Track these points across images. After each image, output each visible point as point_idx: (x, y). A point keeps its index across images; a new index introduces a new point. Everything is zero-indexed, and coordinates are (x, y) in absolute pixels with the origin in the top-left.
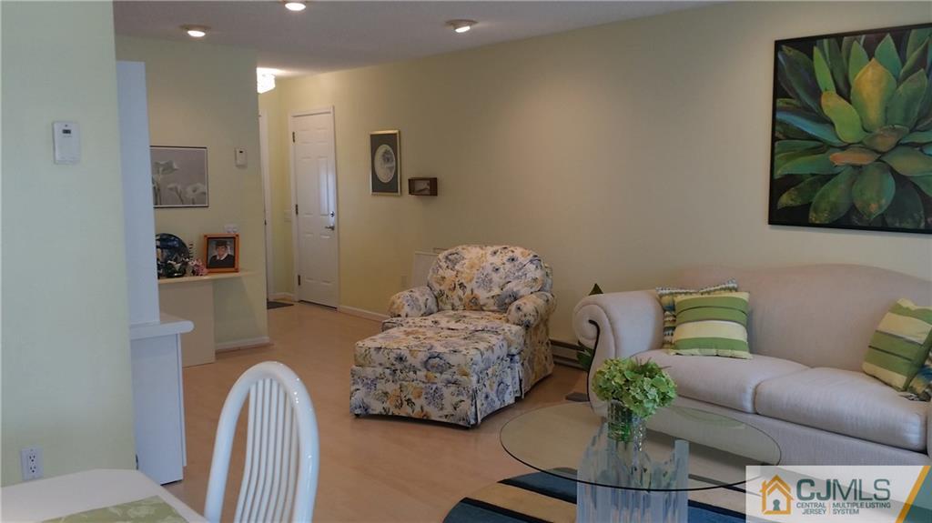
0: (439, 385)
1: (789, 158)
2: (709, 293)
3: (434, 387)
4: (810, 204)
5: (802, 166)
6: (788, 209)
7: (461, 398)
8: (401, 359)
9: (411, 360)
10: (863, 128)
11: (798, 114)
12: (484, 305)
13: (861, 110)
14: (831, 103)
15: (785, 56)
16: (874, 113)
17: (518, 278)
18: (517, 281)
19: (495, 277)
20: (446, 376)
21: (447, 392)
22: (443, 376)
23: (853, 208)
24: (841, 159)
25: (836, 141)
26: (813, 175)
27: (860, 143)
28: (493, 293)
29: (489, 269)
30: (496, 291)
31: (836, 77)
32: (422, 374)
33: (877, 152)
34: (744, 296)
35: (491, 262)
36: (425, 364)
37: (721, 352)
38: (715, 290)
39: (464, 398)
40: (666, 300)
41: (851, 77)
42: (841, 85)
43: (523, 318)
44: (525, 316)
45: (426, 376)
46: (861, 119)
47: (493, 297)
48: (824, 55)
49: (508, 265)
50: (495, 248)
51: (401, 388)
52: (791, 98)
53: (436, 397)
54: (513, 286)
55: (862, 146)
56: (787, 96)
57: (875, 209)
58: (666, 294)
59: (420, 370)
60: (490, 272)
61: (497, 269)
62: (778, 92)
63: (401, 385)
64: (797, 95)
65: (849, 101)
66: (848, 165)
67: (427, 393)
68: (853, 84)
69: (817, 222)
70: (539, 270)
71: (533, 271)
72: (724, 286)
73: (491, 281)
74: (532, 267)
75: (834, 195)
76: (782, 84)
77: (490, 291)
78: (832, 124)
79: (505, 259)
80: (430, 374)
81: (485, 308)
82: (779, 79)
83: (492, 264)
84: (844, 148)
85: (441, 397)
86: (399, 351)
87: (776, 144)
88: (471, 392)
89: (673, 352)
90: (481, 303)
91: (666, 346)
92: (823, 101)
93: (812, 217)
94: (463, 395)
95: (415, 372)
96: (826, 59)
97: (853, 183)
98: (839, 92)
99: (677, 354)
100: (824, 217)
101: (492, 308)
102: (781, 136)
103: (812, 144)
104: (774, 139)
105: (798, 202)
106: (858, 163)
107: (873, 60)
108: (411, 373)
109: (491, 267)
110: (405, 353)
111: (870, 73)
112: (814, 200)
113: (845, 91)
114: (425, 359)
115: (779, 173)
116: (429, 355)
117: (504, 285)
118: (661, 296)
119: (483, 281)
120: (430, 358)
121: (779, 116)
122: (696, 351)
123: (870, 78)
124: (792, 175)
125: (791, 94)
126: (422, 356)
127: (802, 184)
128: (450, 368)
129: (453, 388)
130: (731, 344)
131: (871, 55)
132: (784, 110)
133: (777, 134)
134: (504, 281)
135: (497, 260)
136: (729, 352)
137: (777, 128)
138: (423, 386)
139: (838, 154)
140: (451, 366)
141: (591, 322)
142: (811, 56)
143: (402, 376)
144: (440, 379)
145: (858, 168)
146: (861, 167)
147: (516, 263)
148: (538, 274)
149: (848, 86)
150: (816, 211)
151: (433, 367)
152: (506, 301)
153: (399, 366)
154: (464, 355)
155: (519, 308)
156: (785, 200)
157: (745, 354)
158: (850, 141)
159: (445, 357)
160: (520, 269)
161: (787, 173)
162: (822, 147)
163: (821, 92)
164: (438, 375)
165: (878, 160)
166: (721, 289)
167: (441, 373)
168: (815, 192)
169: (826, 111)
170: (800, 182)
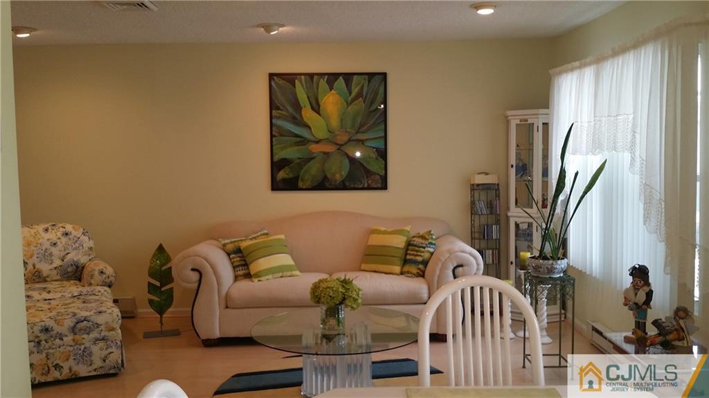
0: (87, 345)
1: (282, 149)
2: (255, 238)
3: (82, 347)
4: (299, 176)
5: (291, 153)
6: (284, 180)
7: (110, 350)
8: (46, 330)
9: (57, 329)
10: (329, 131)
11: (288, 121)
12: (48, 277)
13: (327, 119)
14: (308, 114)
15: (276, 83)
16: (335, 122)
17: (76, 249)
18: (75, 252)
19: (54, 250)
20: (94, 335)
21: (96, 350)
22: (91, 335)
23: (325, 178)
24: (315, 148)
25: (312, 138)
26: (299, 158)
27: (327, 139)
28: (55, 265)
29: (47, 245)
30: (57, 263)
31: (311, 99)
32: (68, 339)
33: (337, 144)
34: (282, 237)
35: (47, 238)
36: (73, 330)
37: (285, 274)
38: (258, 236)
39: (114, 349)
40: (230, 247)
41: (320, 100)
42: (314, 105)
43: (107, 280)
44: (109, 277)
45: (74, 340)
46: (327, 125)
47: (56, 268)
48: (302, 85)
49: (64, 240)
50: (46, 226)
51: (47, 356)
52: (281, 110)
53: (85, 355)
54: (73, 256)
55: (328, 141)
56: (278, 108)
57: (338, 178)
58: (228, 243)
59: (66, 336)
60: (48, 247)
61: (55, 244)
62: (273, 106)
63: (46, 354)
64: (287, 109)
65: (320, 115)
66: (321, 152)
67: (75, 355)
68: (321, 104)
69: (304, 187)
70: (91, 241)
71: (87, 243)
72: (261, 233)
73: (51, 255)
74: (86, 238)
75: (313, 169)
76: (276, 102)
77: (51, 264)
78: (310, 128)
79: (59, 234)
80: (77, 337)
81: (48, 279)
82: (273, 98)
83: (48, 240)
84: (318, 142)
85: (90, 354)
86: (43, 324)
87: (274, 139)
88: (119, 343)
89: (256, 280)
90: (45, 275)
91: (239, 278)
92: (303, 113)
93: (300, 184)
94: (111, 347)
95: (61, 339)
96: (303, 88)
97: (324, 164)
98: (313, 108)
99: (259, 281)
100: (308, 184)
101: (55, 278)
102: (276, 134)
103: (299, 139)
104: (272, 136)
105: (291, 176)
106: (327, 151)
107: (333, 91)
108: (58, 340)
109: (49, 243)
110: (50, 323)
111: (331, 98)
112: (301, 174)
113: (316, 108)
114: (72, 325)
115: (276, 158)
116: (75, 321)
117: (64, 257)
118: (224, 245)
119: (44, 255)
120: (77, 323)
121: (274, 121)
122: (270, 277)
123: (331, 101)
124: (285, 159)
125: (281, 108)
126: (69, 322)
127: (292, 165)
128: (98, 327)
129: (101, 344)
130: (289, 268)
131: (331, 89)
132: (279, 118)
133: (274, 133)
134: (64, 253)
135: (52, 236)
136: (289, 273)
137: (274, 128)
138: (71, 349)
139: (313, 146)
140: (98, 325)
141: (193, 270)
142: (294, 85)
143: (47, 346)
144: (87, 339)
145: (327, 154)
146: (328, 153)
147: (71, 237)
148: (91, 244)
149: (319, 106)
150: (302, 181)
151: (81, 330)
152: (69, 270)
153: (43, 337)
154: (110, 313)
155: (102, 272)
156: (282, 175)
157: (297, 273)
158: (321, 138)
159: (92, 319)
160: (76, 241)
161: (283, 157)
162: (303, 141)
163: (302, 108)
164: (85, 336)
165: (338, 149)
166: (261, 235)
167: (88, 334)
168: (302, 169)
169: (305, 120)
170: (290, 164)
